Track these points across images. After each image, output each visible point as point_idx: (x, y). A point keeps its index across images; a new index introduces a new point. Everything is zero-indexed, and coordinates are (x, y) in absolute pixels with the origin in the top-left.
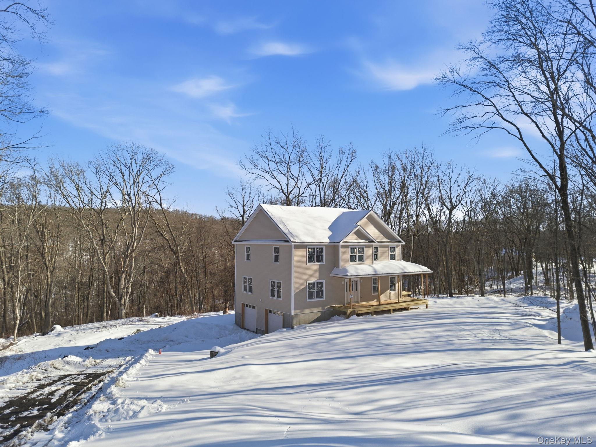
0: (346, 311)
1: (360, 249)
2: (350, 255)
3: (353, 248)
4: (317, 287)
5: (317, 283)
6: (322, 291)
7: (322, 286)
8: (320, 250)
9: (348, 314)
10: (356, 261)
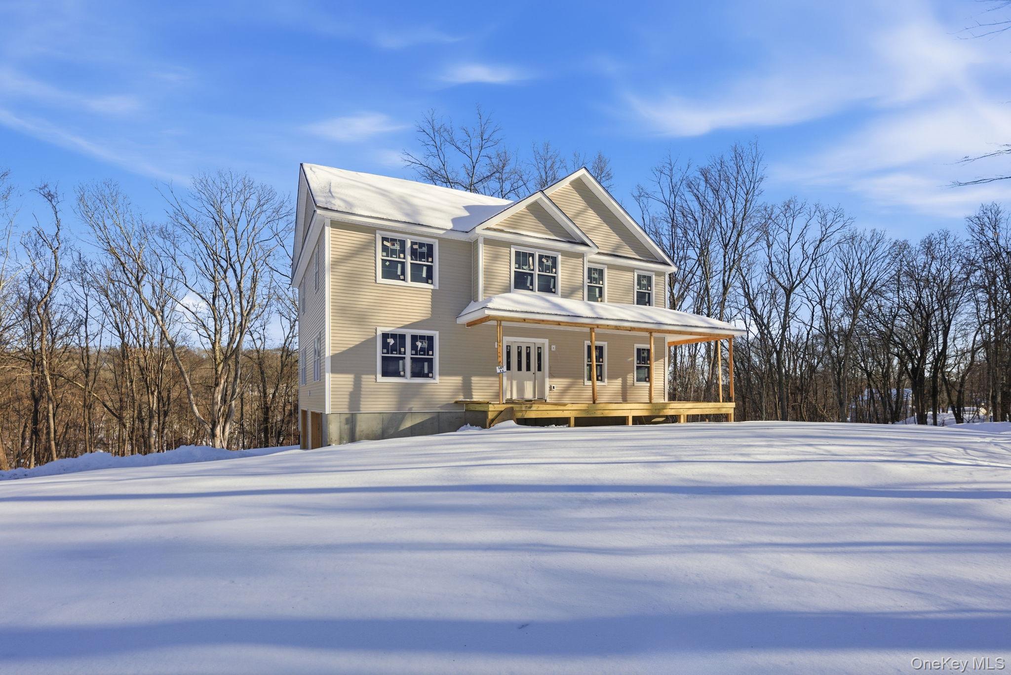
0: (485, 409)
1: (544, 260)
2: (513, 269)
3: (525, 254)
4: (414, 347)
5: (414, 338)
6: (430, 361)
7: (431, 347)
8: (423, 252)
9: (491, 416)
10: (532, 290)
